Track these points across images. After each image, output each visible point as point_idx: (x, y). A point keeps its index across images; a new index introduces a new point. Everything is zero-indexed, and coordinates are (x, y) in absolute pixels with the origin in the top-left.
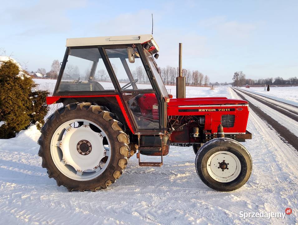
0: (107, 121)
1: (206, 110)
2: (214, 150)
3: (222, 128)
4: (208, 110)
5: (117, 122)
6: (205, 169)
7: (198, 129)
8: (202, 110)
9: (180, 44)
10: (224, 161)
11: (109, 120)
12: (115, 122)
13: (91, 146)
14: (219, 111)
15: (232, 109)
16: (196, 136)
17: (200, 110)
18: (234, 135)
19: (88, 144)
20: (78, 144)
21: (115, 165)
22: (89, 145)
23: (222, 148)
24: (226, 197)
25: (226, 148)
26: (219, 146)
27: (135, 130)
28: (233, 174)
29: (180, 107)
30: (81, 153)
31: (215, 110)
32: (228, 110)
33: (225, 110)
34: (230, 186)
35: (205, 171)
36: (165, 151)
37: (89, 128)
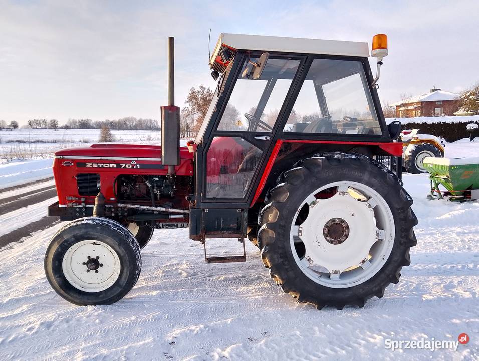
9: (172, 40)
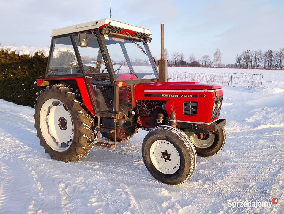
0: (70, 102)
1: (168, 96)
2: (154, 138)
3: (175, 115)
4: (170, 96)
5: (78, 103)
6: (148, 156)
7: (162, 115)
8: (165, 95)
10: (166, 151)
11: (72, 100)
12: (76, 102)
13: (67, 123)
14: (181, 96)
15: (195, 95)
16: (160, 122)
17: (163, 95)
18: (195, 124)
19: (65, 120)
20: (59, 120)
21: (76, 142)
22: (66, 122)
23: (161, 136)
24: (156, 189)
25: (164, 136)
26: (158, 134)
27: (94, 111)
28: (175, 167)
29: (145, 91)
30: (61, 128)
31: (177, 96)
32: (190, 96)
33: (188, 96)
34: (170, 179)
35: (148, 159)
36: (120, 133)
37: (62, 107)
